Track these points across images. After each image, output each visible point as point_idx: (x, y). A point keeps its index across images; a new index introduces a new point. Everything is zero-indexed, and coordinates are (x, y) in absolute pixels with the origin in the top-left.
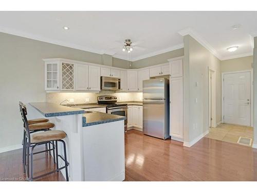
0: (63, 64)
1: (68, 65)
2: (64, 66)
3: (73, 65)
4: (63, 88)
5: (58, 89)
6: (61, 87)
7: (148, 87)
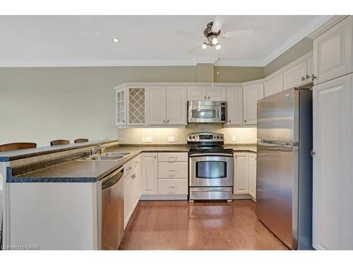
0: (130, 90)
1: (137, 90)
2: (132, 92)
3: (144, 90)
4: (131, 122)
5: (125, 123)
6: (128, 121)
7: (263, 117)
